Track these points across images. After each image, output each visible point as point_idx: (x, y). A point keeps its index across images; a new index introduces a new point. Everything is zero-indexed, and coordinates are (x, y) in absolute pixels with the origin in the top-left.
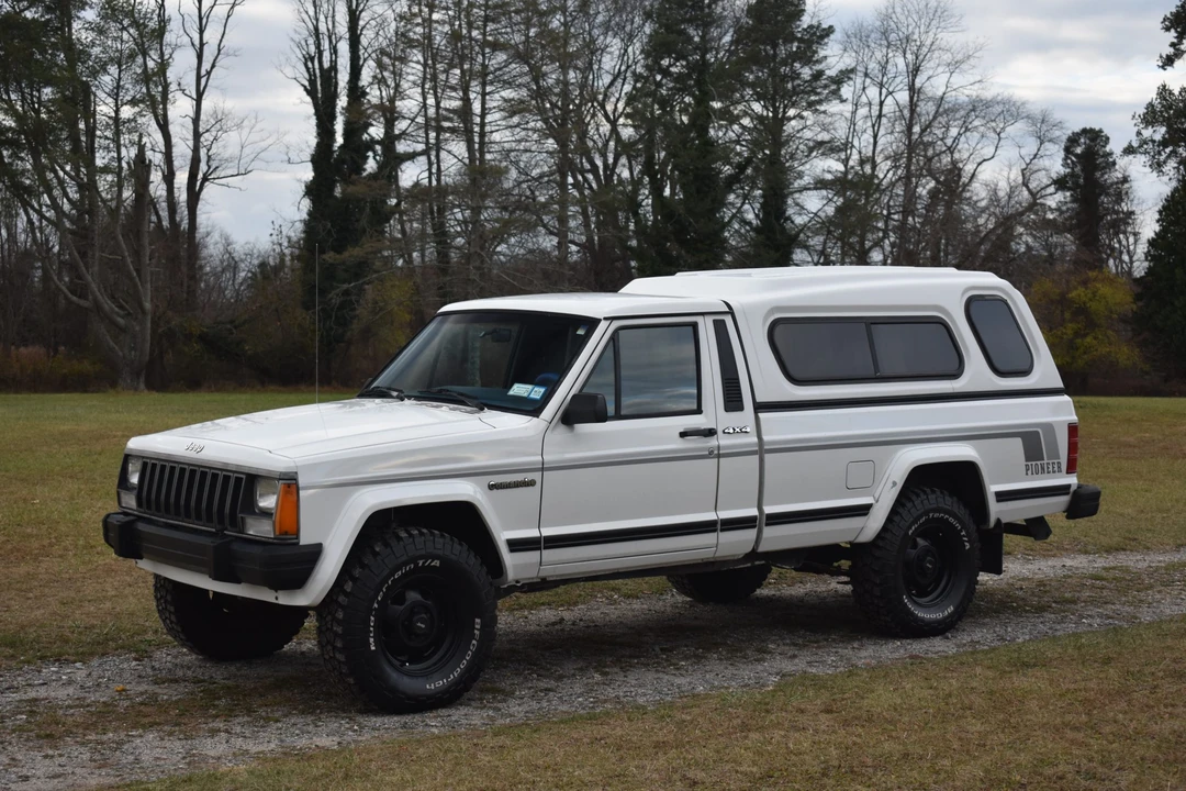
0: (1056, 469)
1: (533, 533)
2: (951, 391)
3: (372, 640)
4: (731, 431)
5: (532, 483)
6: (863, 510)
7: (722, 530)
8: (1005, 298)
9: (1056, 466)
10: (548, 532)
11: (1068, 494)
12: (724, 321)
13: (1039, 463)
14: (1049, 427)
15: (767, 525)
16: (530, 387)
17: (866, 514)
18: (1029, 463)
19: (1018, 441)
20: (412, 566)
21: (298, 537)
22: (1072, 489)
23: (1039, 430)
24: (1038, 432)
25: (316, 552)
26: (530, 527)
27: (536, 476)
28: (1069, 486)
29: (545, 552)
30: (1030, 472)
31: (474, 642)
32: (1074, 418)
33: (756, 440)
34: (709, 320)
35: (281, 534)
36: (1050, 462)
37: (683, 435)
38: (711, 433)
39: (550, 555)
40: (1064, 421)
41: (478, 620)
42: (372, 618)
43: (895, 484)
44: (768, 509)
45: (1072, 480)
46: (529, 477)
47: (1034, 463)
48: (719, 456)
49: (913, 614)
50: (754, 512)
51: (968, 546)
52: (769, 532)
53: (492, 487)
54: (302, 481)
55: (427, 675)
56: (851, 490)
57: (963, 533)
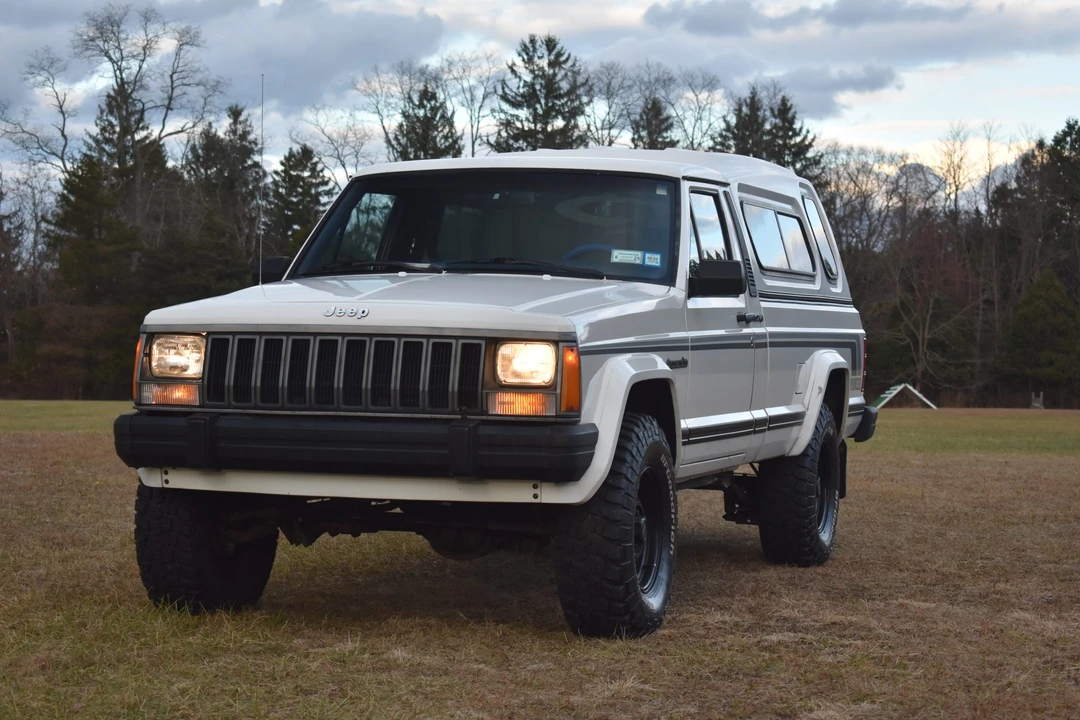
10: (691, 423)
11: (858, 414)
12: (728, 193)
16: (639, 254)
17: (800, 424)
19: (850, 351)
21: (579, 416)
22: (861, 410)
24: (855, 345)
28: (863, 406)
33: (765, 330)
34: (721, 191)
35: (567, 411)
37: (738, 319)
43: (820, 388)
44: (769, 412)
45: (862, 400)
46: (685, 355)
48: (755, 346)
50: (764, 414)
53: (669, 365)
54: (579, 344)
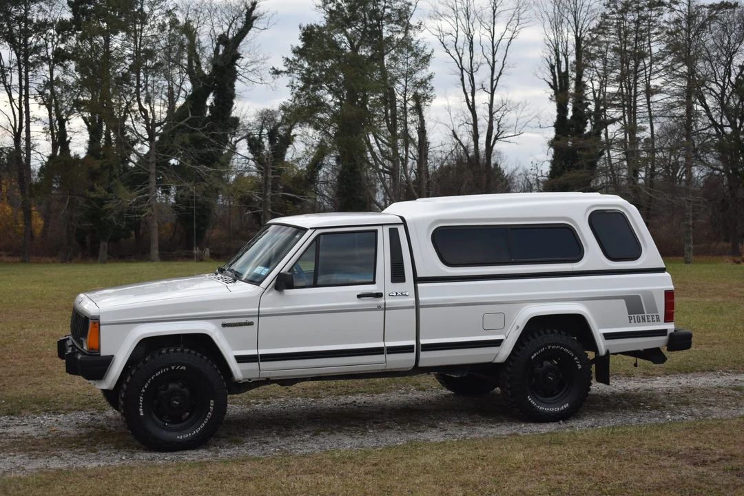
0: (655, 319)
1: (254, 352)
2: (571, 270)
3: (141, 410)
4: (395, 294)
5: (251, 324)
6: (497, 343)
7: (388, 353)
8: (623, 211)
10: (262, 352)
11: (666, 335)
12: (397, 229)
13: (640, 315)
14: (649, 294)
15: (422, 351)
17: (499, 346)
18: (632, 316)
19: (623, 301)
20: (167, 369)
21: (100, 351)
22: (669, 333)
23: (640, 295)
25: (109, 360)
26: (252, 349)
27: (255, 320)
28: (666, 330)
29: (261, 363)
30: (633, 321)
31: (210, 413)
32: (671, 287)
33: (414, 299)
34: (387, 229)
35: (92, 349)
36: (650, 315)
37: (359, 296)
38: (379, 295)
39: (264, 365)
40: (662, 289)
41: (212, 401)
42: (141, 398)
43: (518, 327)
44: (423, 341)
45: (670, 327)
46: (250, 320)
47: (636, 316)
48: (385, 309)
49: (535, 408)
50: (413, 343)
51: (580, 367)
52: (423, 355)
53: (224, 325)
54: (102, 321)
55: (180, 431)
56: (487, 330)
57: (576, 358)
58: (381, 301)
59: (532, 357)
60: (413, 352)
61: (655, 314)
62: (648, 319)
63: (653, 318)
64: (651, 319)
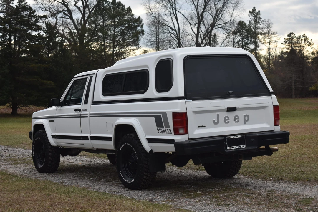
0: (169, 132)
1: (55, 134)
2: (140, 98)
4: (84, 110)
7: (82, 140)
9: (169, 130)
11: (174, 143)
12: (92, 77)
13: (162, 128)
14: (164, 114)
15: (91, 140)
17: (112, 140)
18: (159, 128)
19: (153, 118)
20: (37, 138)
23: (161, 115)
24: (160, 115)
28: (174, 140)
29: (57, 139)
30: (159, 132)
31: (45, 159)
33: (88, 113)
34: (89, 77)
36: (167, 128)
37: (75, 110)
38: (79, 110)
41: (45, 153)
46: (53, 119)
47: (160, 128)
48: (81, 117)
50: (88, 135)
51: (137, 158)
53: (49, 121)
56: (108, 131)
57: (136, 152)
58: (80, 113)
59: (121, 149)
60: (88, 140)
61: (169, 128)
62: (166, 131)
63: (168, 131)
64: (167, 132)
